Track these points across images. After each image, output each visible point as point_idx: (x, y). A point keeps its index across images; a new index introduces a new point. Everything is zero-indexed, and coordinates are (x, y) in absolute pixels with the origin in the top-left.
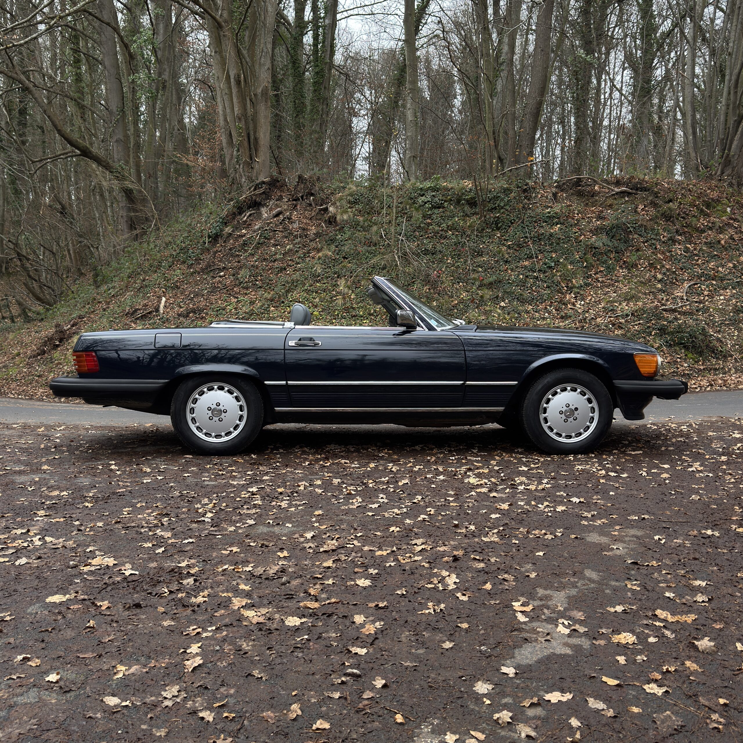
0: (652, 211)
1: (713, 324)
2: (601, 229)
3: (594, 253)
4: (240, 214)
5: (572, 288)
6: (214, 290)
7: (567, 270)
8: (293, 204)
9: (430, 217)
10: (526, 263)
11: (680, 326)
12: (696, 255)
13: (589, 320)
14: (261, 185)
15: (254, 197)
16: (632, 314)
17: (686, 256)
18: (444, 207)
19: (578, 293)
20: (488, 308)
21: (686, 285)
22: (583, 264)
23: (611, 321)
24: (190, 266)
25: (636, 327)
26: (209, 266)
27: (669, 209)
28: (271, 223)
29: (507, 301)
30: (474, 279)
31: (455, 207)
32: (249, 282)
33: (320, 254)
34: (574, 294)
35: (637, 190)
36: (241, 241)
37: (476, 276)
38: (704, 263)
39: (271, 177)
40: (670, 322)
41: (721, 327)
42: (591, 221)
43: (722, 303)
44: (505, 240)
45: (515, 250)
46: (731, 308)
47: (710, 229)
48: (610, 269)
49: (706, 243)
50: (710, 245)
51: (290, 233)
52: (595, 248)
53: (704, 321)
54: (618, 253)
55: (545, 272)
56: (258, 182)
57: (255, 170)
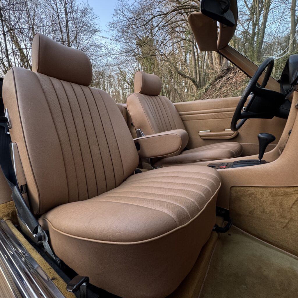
4: (216, 81)
8: (234, 74)
15: (221, 75)
28: (225, 81)
39: (228, 67)
51: (231, 83)
56: (223, 70)
57: (222, 66)
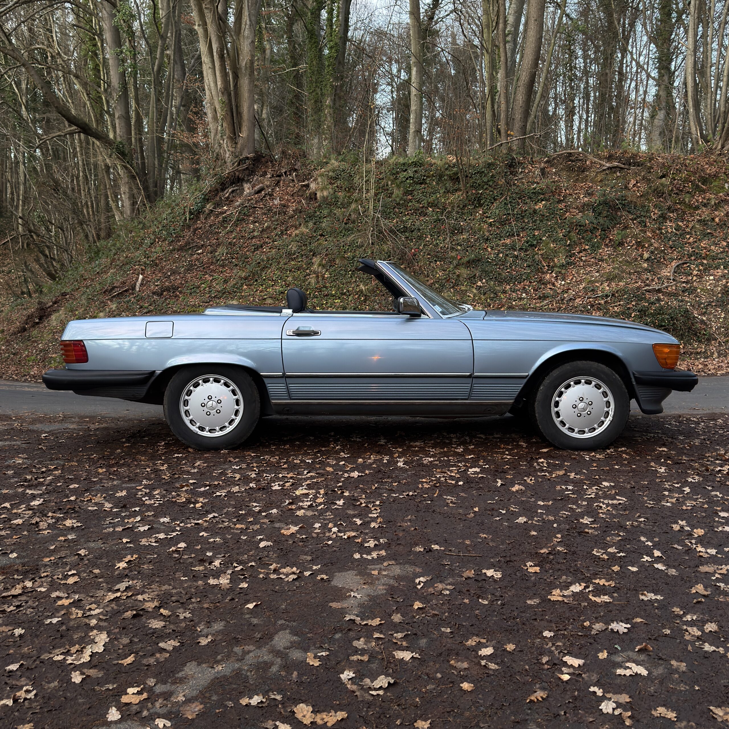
0: (643, 187)
1: (699, 306)
2: (588, 205)
3: (579, 231)
4: (223, 190)
5: (553, 267)
6: (190, 268)
7: (549, 248)
8: (276, 180)
9: (411, 193)
10: (508, 241)
11: (662, 307)
12: (688, 233)
13: (567, 301)
14: (245, 160)
15: (237, 174)
16: (613, 295)
17: (676, 234)
18: (426, 183)
19: (560, 272)
20: (463, 288)
21: (674, 264)
22: (567, 241)
23: (590, 302)
24: (170, 244)
25: (616, 308)
26: (188, 243)
27: (662, 184)
28: (252, 199)
29: (484, 281)
30: (453, 258)
31: (437, 184)
32: (225, 260)
33: (297, 232)
34: (555, 274)
35: (630, 164)
36: (221, 218)
37: (454, 254)
38: (696, 242)
39: (256, 152)
40: (652, 303)
41: (707, 309)
42: (579, 197)
43: (711, 284)
44: (487, 217)
45: (497, 227)
46: (719, 289)
47: (705, 205)
48: (595, 248)
49: (699, 221)
50: (702, 222)
51: (269, 210)
52: (580, 226)
53: (689, 302)
54: (605, 231)
55: (526, 251)
56: (241, 158)
57: (239, 146)
